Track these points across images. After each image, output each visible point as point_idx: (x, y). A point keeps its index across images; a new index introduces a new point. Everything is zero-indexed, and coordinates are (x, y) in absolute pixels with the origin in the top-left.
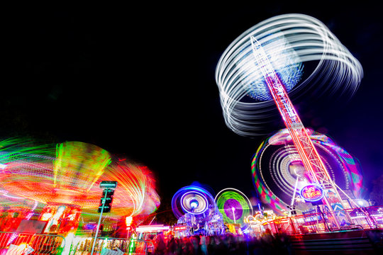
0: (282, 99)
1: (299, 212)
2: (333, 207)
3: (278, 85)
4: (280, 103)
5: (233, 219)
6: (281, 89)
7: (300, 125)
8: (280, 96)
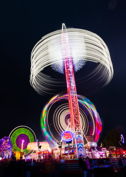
0: (70, 73)
1: (63, 147)
2: (78, 145)
3: (70, 63)
4: (68, 76)
5: (21, 148)
6: (71, 67)
7: (75, 93)
8: (69, 71)
